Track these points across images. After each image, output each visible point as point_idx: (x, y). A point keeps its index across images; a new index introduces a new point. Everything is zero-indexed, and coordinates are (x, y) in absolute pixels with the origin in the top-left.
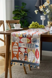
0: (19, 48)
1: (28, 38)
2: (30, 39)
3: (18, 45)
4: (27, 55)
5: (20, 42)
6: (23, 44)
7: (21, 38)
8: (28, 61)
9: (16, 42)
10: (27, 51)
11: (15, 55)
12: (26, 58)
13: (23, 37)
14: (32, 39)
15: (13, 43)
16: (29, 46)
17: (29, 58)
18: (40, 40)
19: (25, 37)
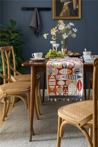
0: (57, 81)
1: (68, 68)
2: (71, 69)
3: (55, 78)
4: (67, 88)
5: (59, 74)
6: (63, 76)
7: (59, 69)
8: (68, 95)
9: (53, 74)
10: (67, 84)
11: (52, 90)
12: (66, 91)
13: (63, 68)
14: (73, 69)
15: (49, 76)
16: (70, 78)
17: (69, 91)
18: (83, 71)
19: (66, 68)
